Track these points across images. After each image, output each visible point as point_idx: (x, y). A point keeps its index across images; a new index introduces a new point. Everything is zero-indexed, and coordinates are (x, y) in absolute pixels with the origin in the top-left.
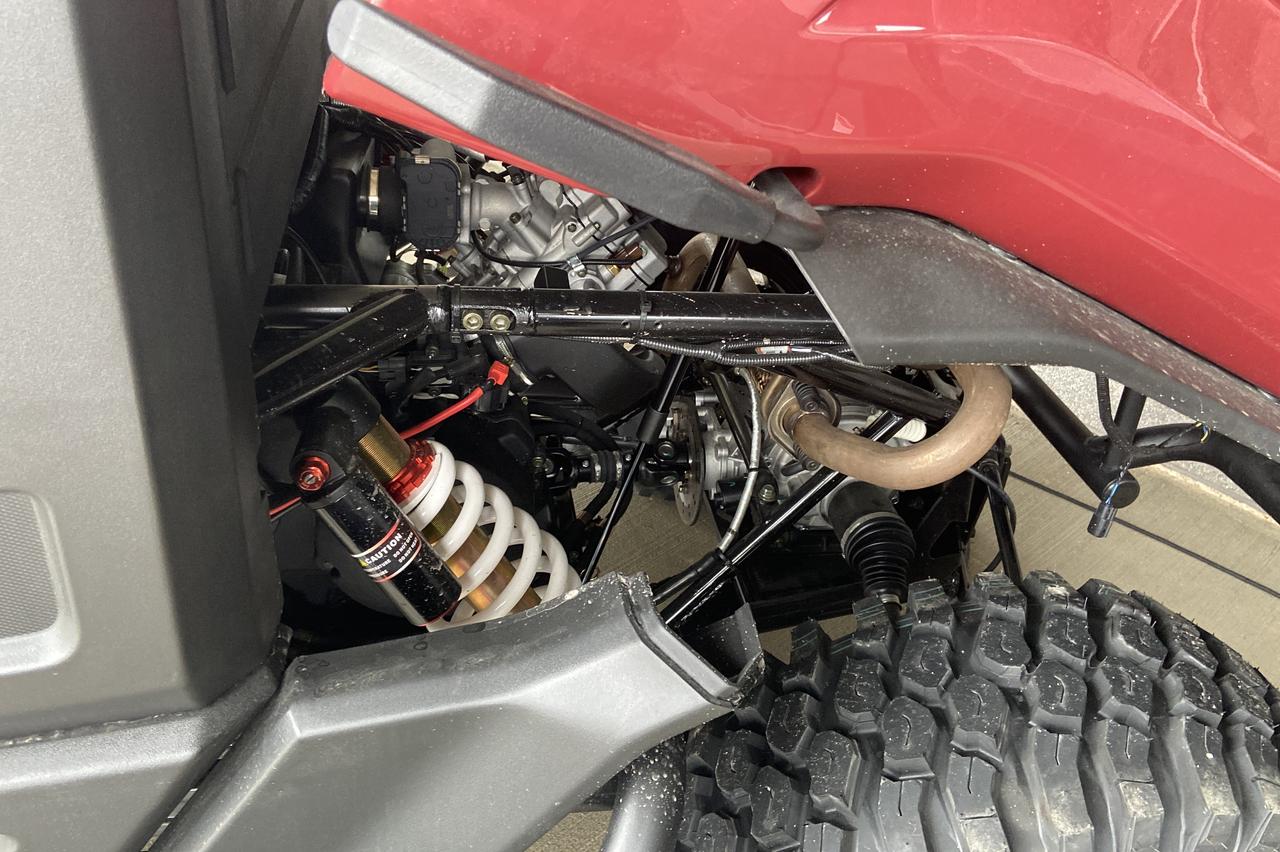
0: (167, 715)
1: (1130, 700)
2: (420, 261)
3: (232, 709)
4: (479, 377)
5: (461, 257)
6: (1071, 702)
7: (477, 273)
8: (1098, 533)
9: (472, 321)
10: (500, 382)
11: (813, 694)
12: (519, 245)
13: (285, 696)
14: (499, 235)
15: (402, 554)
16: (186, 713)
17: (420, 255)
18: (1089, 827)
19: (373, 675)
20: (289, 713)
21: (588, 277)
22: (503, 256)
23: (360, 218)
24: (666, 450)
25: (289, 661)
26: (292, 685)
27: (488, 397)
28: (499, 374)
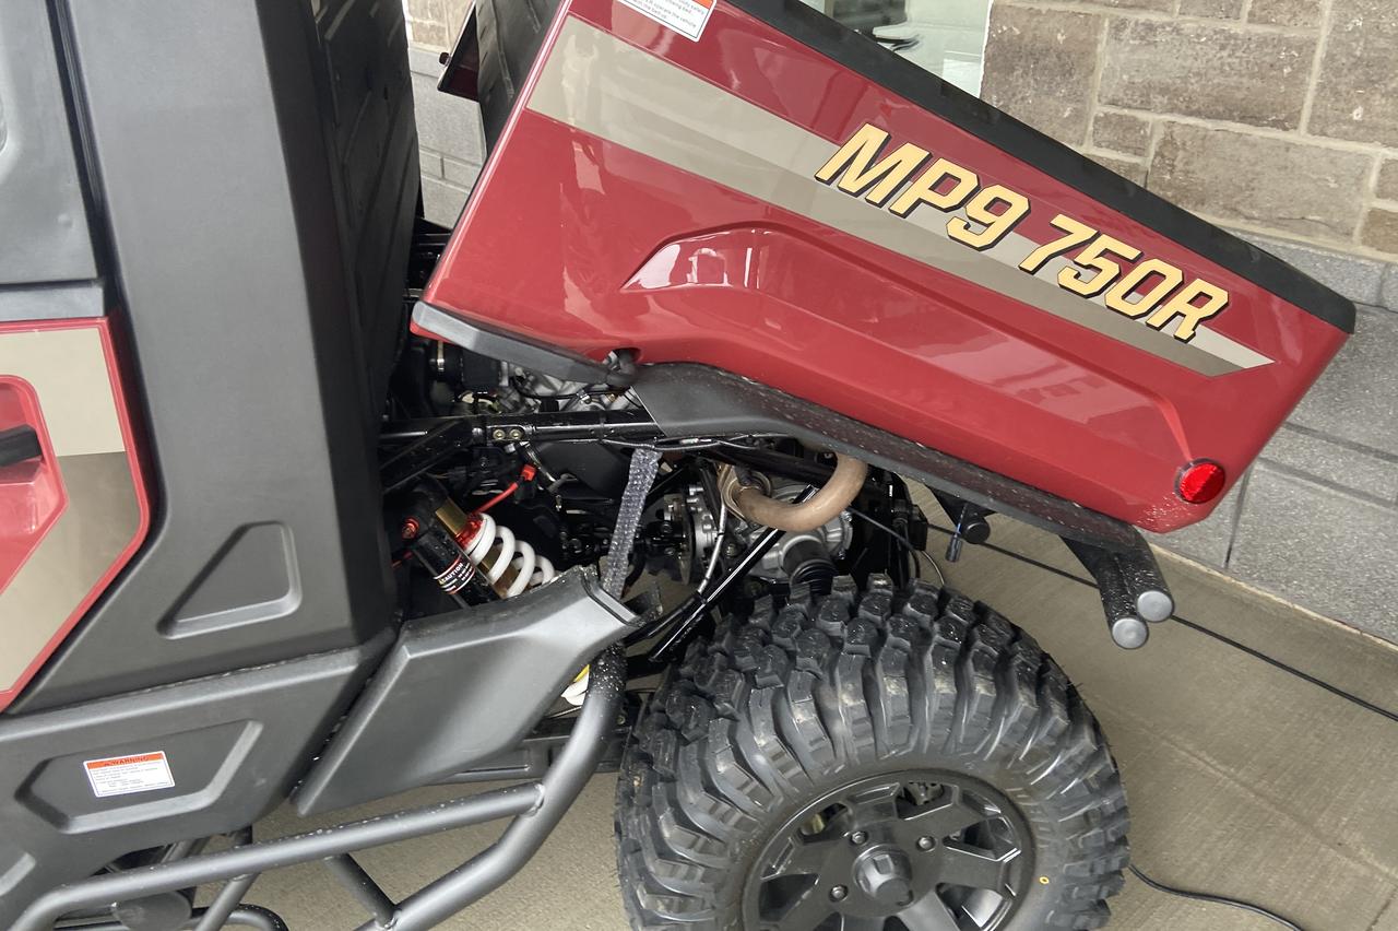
0: (341, 648)
1: (901, 636)
2: (476, 401)
3: (374, 646)
4: (515, 475)
5: (505, 396)
6: (865, 638)
7: (516, 406)
8: (951, 559)
9: (499, 435)
10: (530, 479)
11: (724, 653)
12: (546, 386)
13: (401, 640)
14: (531, 378)
15: (464, 575)
16: (350, 647)
17: (476, 397)
18: (863, 701)
19: (447, 626)
20: (404, 647)
21: (593, 404)
22: (533, 393)
23: (432, 373)
24: (665, 528)
25: (402, 624)
26: (405, 634)
27: (521, 489)
28: (529, 473)
